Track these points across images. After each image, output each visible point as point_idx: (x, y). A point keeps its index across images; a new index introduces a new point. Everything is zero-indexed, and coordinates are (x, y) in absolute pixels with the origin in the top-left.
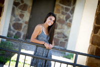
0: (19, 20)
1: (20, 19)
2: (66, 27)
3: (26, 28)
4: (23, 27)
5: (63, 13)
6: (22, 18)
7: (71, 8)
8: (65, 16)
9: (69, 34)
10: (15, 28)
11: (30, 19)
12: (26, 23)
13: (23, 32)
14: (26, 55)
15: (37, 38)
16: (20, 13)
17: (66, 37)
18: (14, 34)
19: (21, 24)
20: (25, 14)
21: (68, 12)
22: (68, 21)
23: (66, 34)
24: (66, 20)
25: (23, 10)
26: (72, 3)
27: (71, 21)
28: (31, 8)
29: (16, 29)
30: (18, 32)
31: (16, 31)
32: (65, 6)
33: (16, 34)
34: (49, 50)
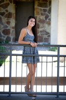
0: (7, 27)
1: (8, 25)
2: (47, 25)
3: (14, 32)
4: (11, 32)
5: (42, 14)
6: (9, 24)
7: (48, 9)
8: (44, 17)
9: (50, 30)
10: (4, 34)
11: (16, 24)
12: (13, 28)
13: (12, 36)
14: (17, 55)
15: (24, 39)
16: (7, 21)
17: (48, 33)
18: (5, 39)
19: (9, 30)
20: (11, 21)
21: (47, 13)
22: (47, 20)
23: (48, 31)
24: (46, 20)
25: (8, 17)
26: (48, 5)
27: (50, 20)
28: (15, 15)
29: (6, 35)
30: (8, 37)
31: (6, 36)
32: (42, 8)
33: (7, 39)
34: (34, 48)
